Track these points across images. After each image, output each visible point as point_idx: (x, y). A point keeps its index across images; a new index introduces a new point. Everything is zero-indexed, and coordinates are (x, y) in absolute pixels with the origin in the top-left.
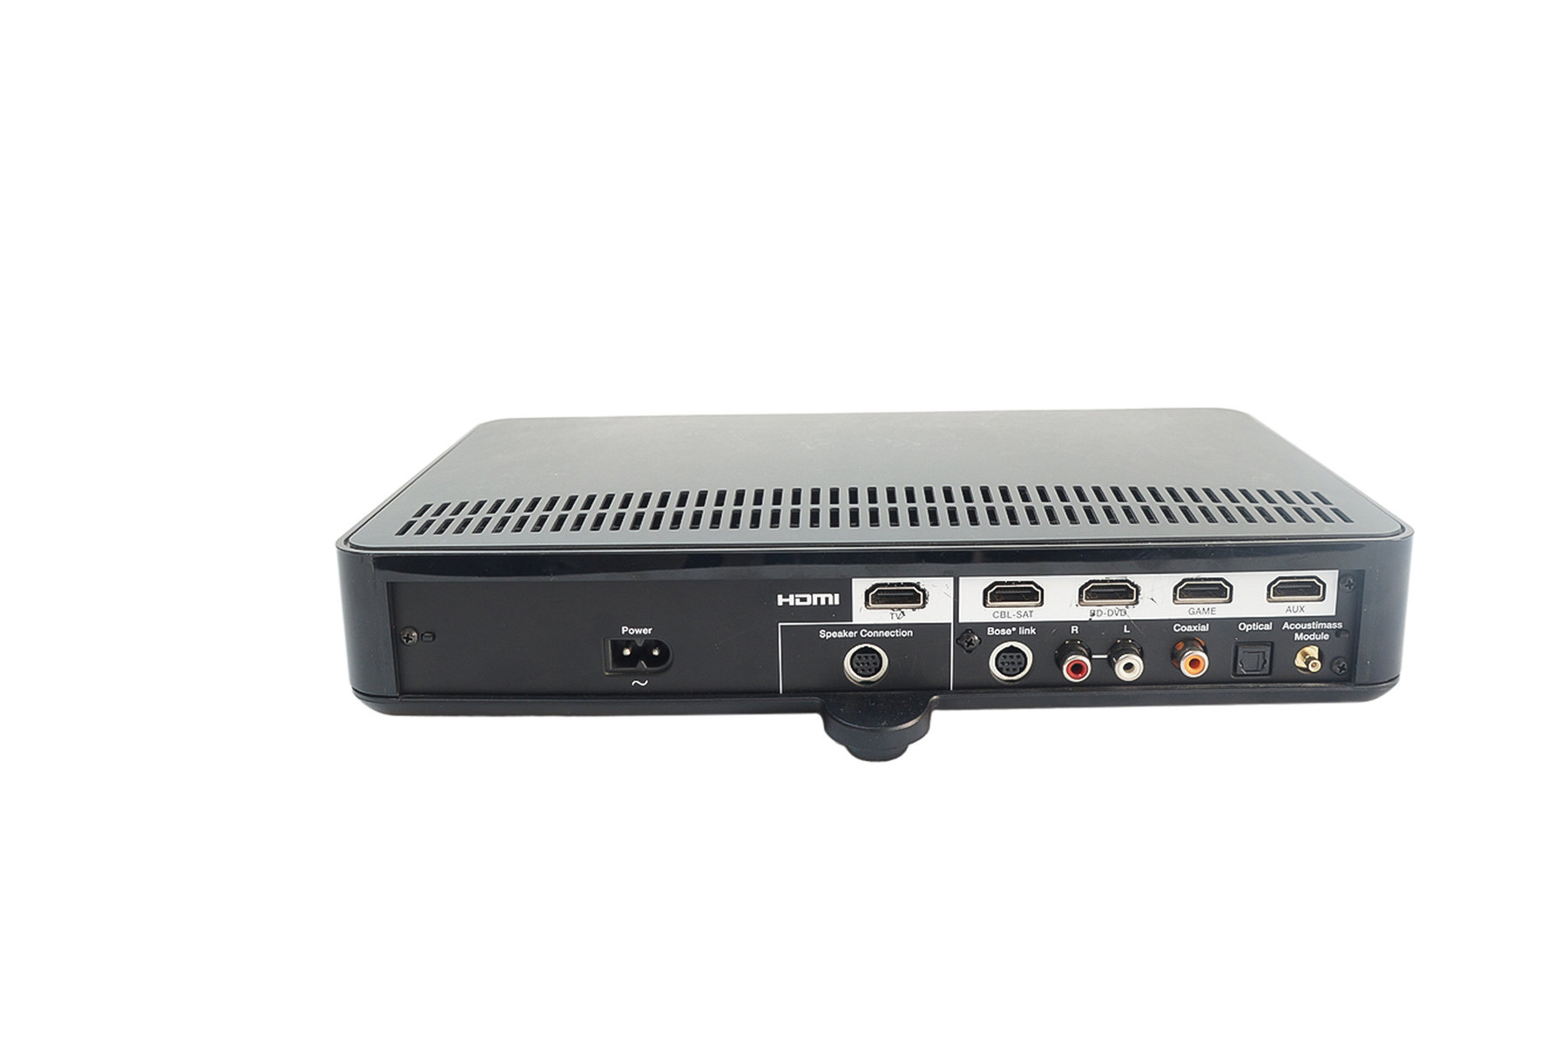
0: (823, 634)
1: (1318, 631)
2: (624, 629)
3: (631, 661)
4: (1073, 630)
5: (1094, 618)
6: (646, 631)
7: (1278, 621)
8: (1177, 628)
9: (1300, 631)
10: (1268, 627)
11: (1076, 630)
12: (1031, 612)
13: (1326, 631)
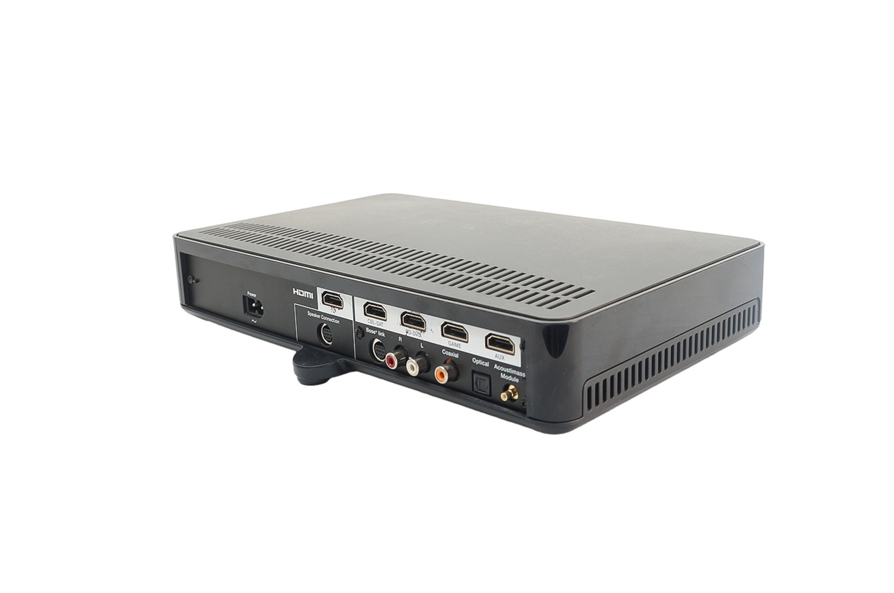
0: (310, 314)
1: (513, 376)
2: (248, 293)
3: (253, 309)
4: (399, 340)
5: (408, 335)
6: (255, 295)
7: (492, 362)
8: (444, 352)
9: (503, 372)
10: (487, 365)
11: (401, 339)
12: (382, 323)
13: (517, 377)
